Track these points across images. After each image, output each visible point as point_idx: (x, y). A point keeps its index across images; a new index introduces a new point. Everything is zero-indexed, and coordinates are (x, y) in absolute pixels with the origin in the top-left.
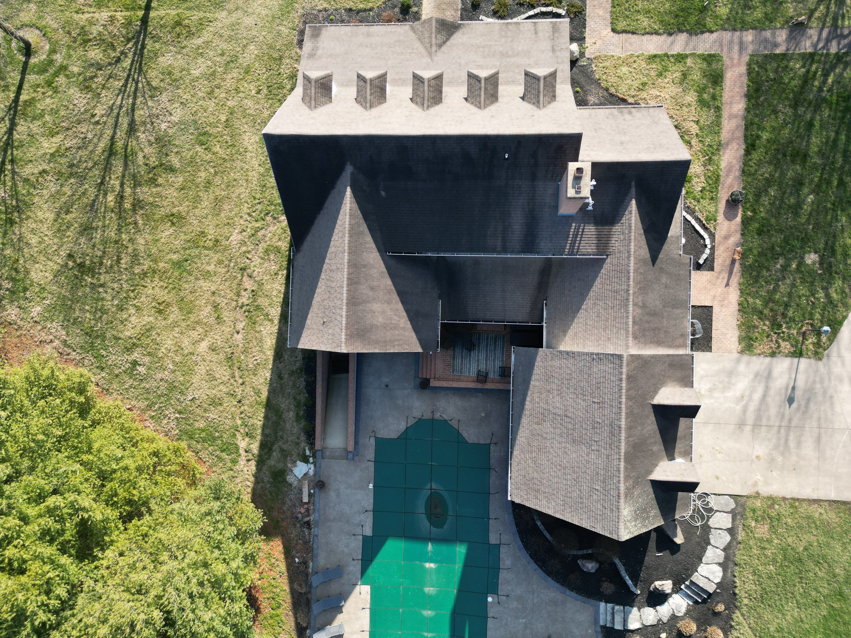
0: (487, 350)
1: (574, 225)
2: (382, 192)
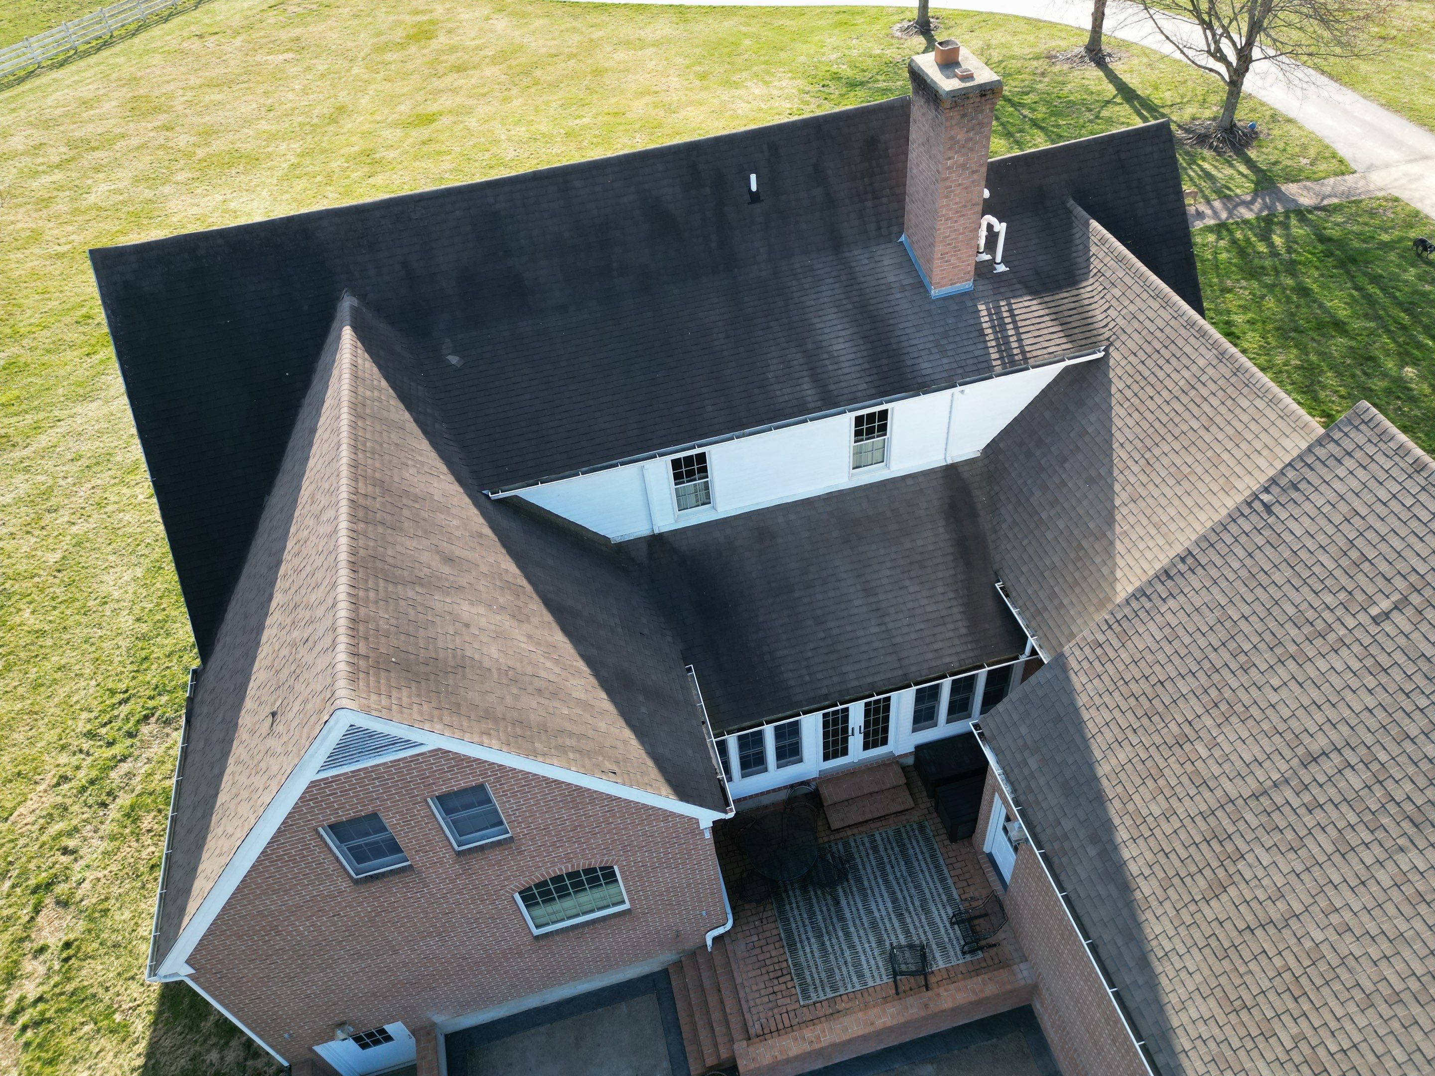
0: (886, 882)
1: (981, 307)
2: (450, 357)
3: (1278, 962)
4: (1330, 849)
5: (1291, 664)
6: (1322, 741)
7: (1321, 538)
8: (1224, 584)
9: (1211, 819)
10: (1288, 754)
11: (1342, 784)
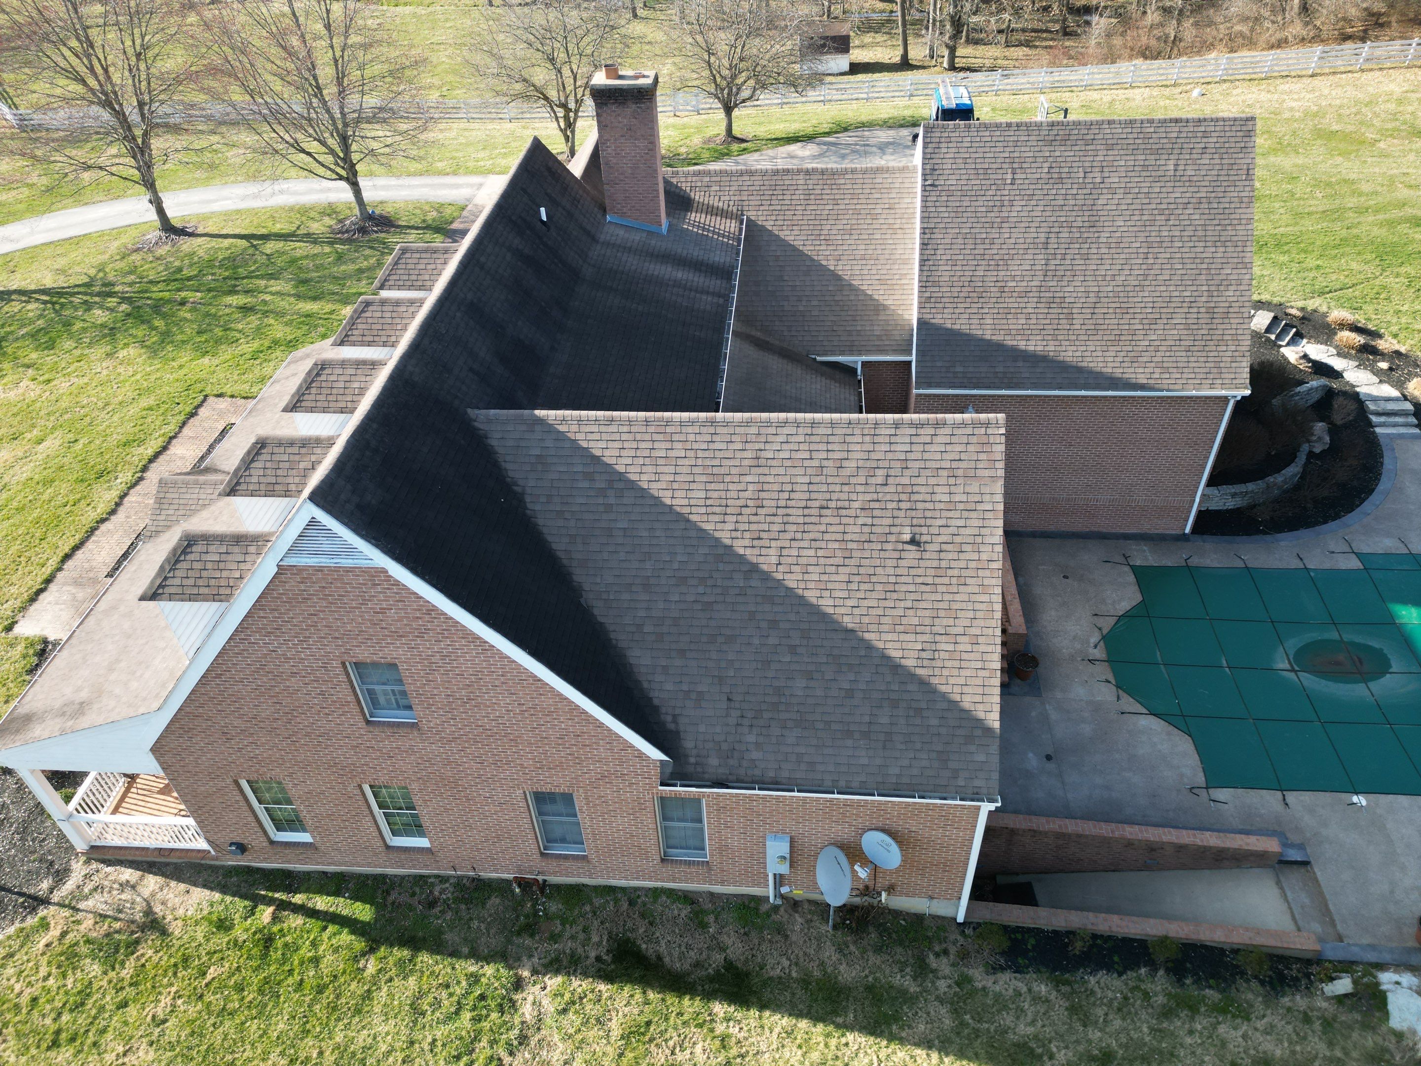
3: (1111, 311)
4: (1082, 262)
5: (1004, 225)
6: (1043, 235)
7: (964, 177)
8: (950, 225)
9: (1042, 300)
10: (1038, 251)
11: (1063, 241)
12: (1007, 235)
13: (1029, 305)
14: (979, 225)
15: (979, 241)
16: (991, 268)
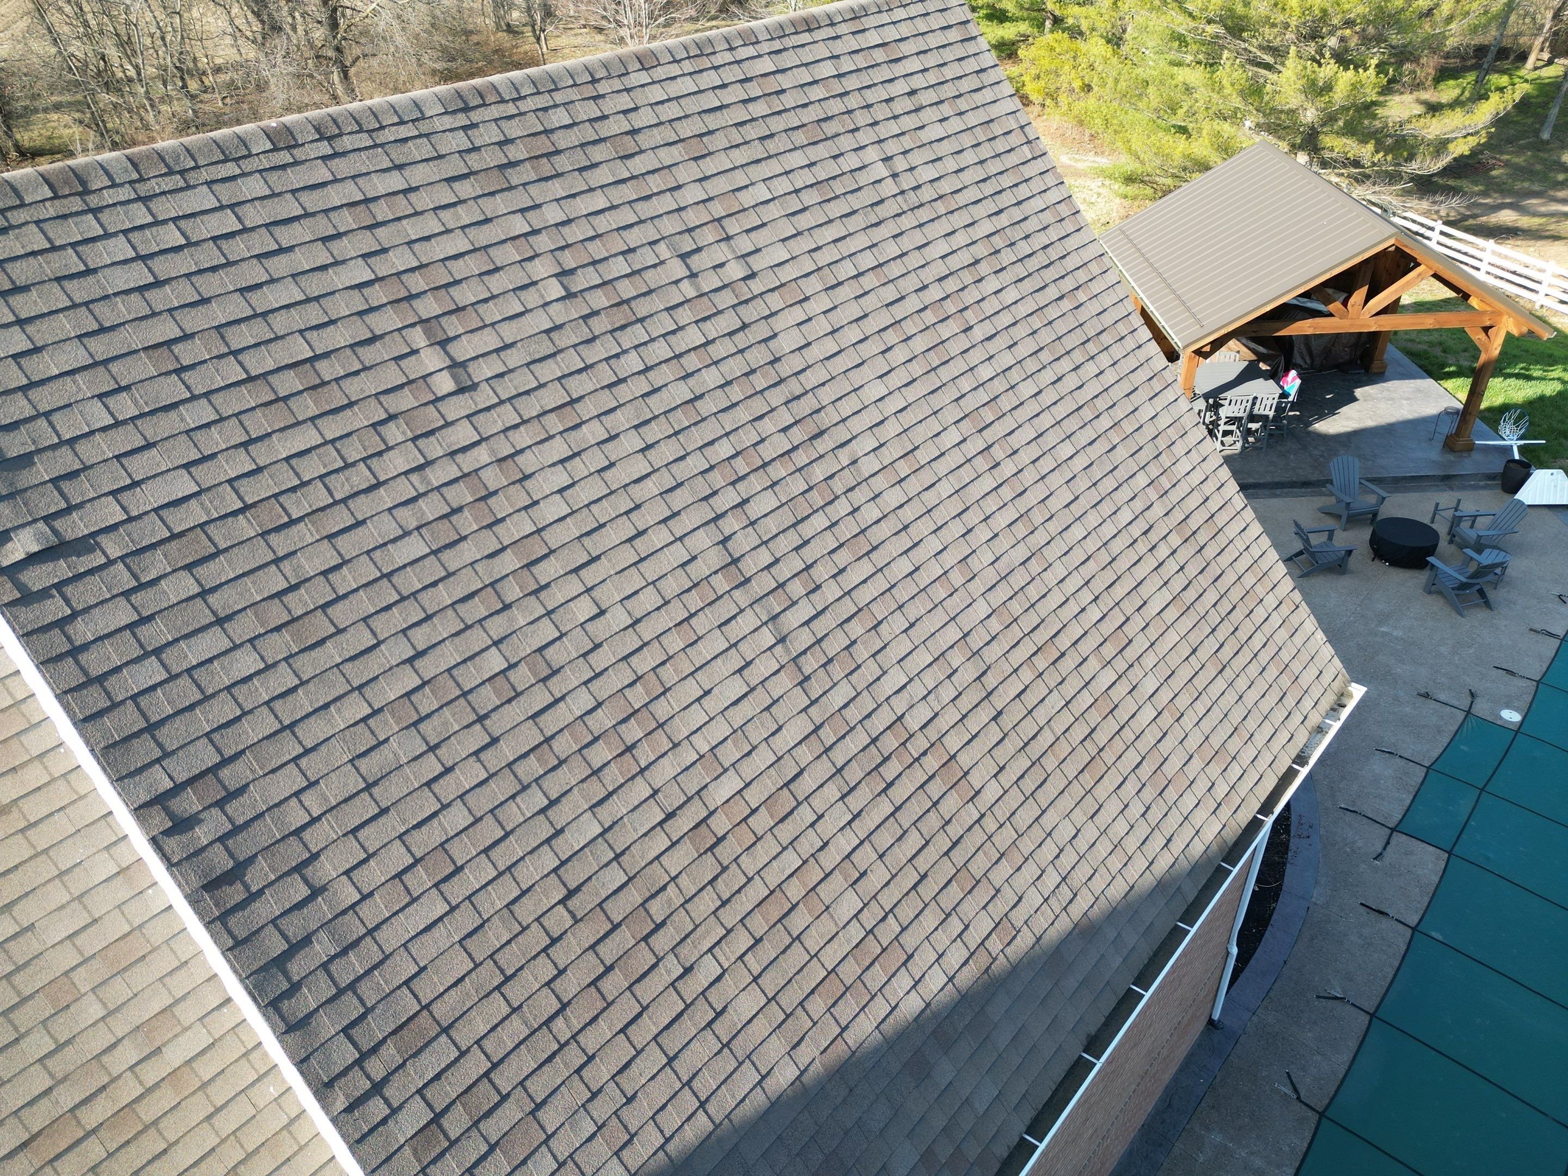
3: (1027, 675)
12: (584, 609)
13: (828, 827)
14: (445, 626)
15: (487, 698)
16: (613, 777)
